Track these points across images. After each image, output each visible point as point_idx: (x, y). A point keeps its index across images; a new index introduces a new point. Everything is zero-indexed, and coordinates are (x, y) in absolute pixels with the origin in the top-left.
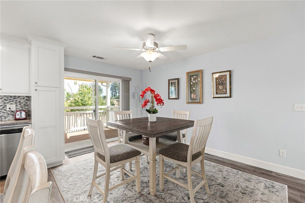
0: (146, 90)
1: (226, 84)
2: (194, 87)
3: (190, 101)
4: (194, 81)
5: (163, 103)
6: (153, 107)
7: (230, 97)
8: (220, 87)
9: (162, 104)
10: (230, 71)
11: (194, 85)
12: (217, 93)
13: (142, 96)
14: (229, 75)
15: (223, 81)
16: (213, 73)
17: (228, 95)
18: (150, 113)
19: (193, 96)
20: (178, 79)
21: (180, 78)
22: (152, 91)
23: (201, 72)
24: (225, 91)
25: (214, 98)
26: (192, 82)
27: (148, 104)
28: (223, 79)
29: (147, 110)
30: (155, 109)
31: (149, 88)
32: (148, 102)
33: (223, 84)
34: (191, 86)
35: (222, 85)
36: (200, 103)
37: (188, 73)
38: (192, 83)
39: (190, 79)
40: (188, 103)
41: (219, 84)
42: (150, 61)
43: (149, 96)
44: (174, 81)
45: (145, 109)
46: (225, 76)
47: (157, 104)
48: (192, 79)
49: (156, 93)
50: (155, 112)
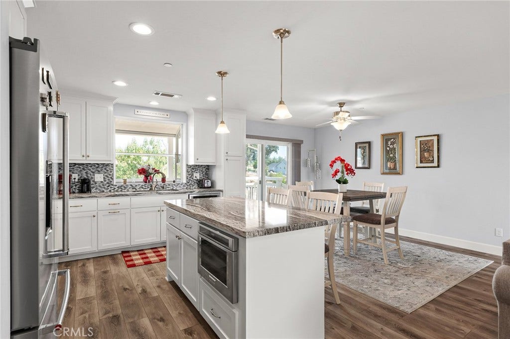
0: (336, 159)
1: (433, 151)
2: (391, 153)
3: (386, 171)
4: (391, 146)
5: (355, 173)
6: (343, 176)
7: (438, 166)
8: (426, 154)
9: (353, 175)
10: (438, 136)
11: (391, 151)
12: (421, 162)
13: (331, 166)
14: (436, 139)
15: (429, 147)
16: (416, 137)
17: (435, 164)
18: (340, 183)
19: (390, 166)
20: (369, 143)
21: (373, 142)
22: (342, 161)
23: (402, 134)
24: (431, 159)
25: (417, 167)
26: (389, 147)
27: (338, 174)
28: (430, 145)
29: (337, 181)
30: (346, 179)
31: (338, 157)
32: (339, 172)
33: (430, 151)
34: (387, 152)
35: (428, 152)
36: (399, 174)
37: (383, 136)
38: (388, 149)
39: (387, 143)
40: (383, 173)
41: (424, 150)
42: (341, 130)
43: (338, 165)
44: (365, 145)
45: (336, 179)
46: (432, 142)
47: (347, 174)
48: (389, 143)
49: (345, 162)
50: (345, 182)
